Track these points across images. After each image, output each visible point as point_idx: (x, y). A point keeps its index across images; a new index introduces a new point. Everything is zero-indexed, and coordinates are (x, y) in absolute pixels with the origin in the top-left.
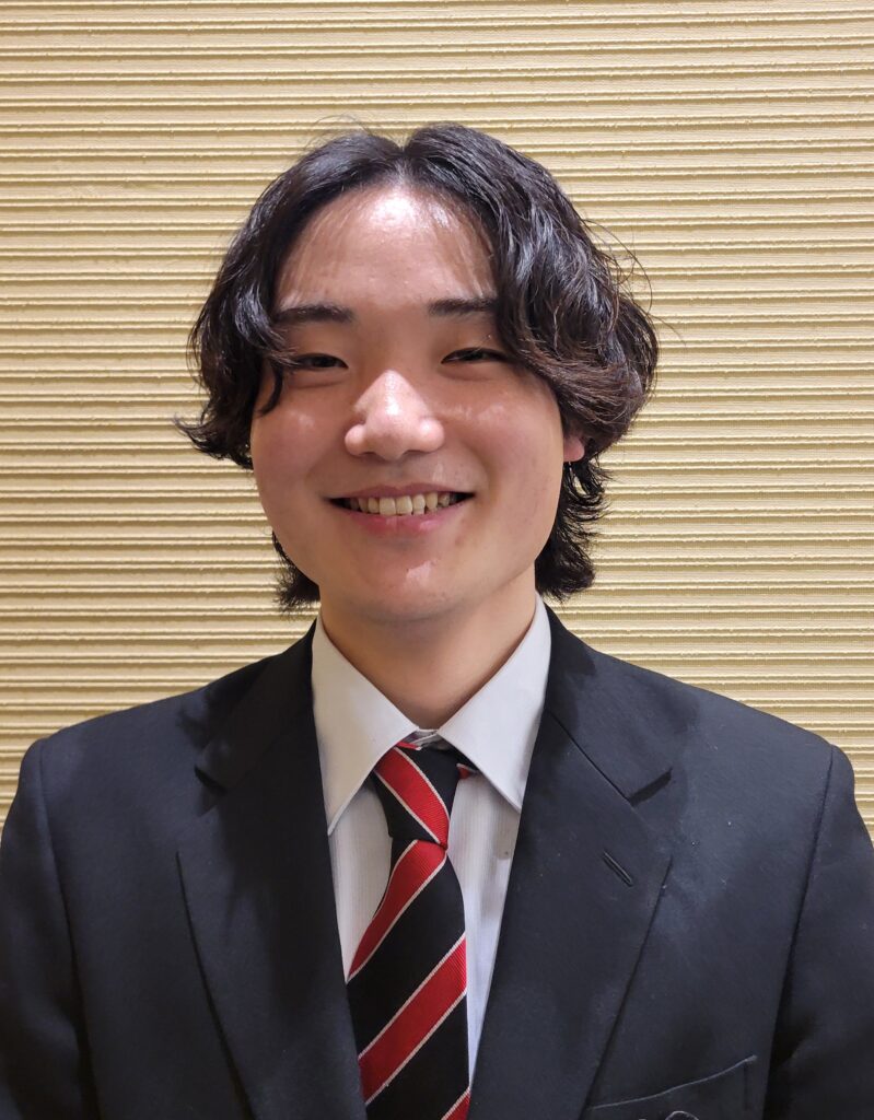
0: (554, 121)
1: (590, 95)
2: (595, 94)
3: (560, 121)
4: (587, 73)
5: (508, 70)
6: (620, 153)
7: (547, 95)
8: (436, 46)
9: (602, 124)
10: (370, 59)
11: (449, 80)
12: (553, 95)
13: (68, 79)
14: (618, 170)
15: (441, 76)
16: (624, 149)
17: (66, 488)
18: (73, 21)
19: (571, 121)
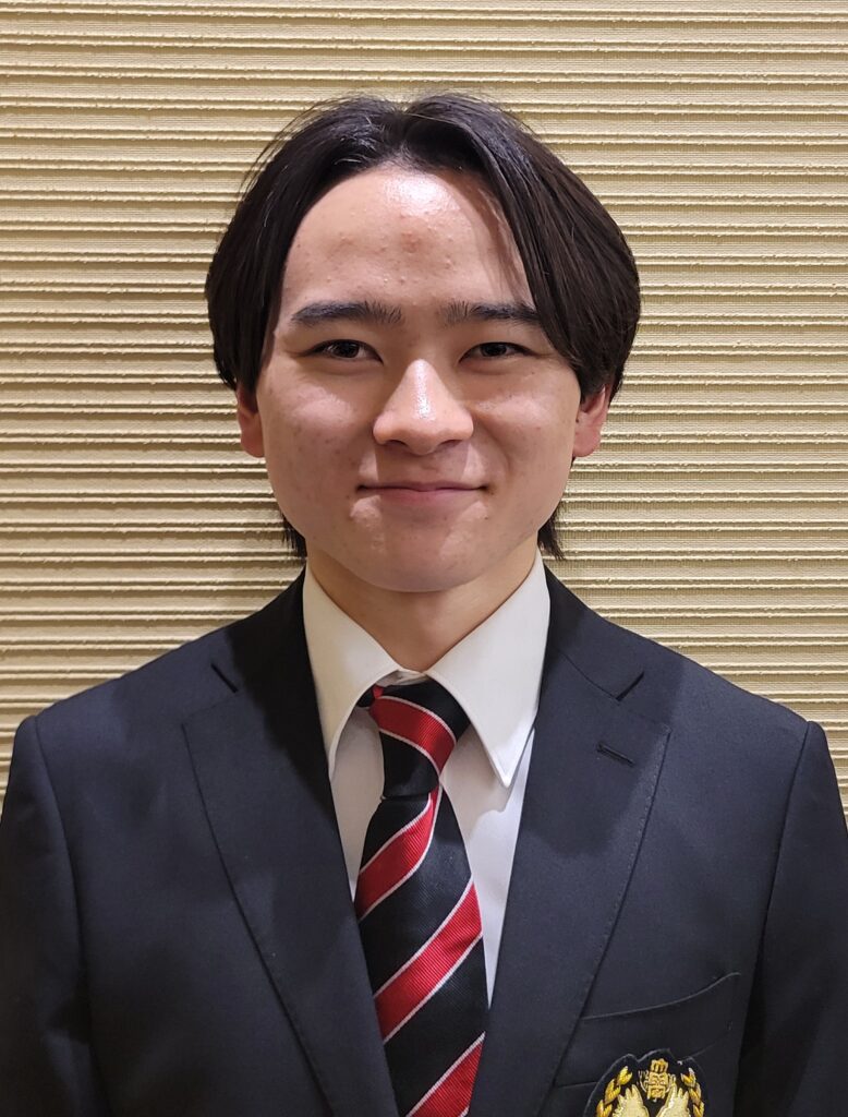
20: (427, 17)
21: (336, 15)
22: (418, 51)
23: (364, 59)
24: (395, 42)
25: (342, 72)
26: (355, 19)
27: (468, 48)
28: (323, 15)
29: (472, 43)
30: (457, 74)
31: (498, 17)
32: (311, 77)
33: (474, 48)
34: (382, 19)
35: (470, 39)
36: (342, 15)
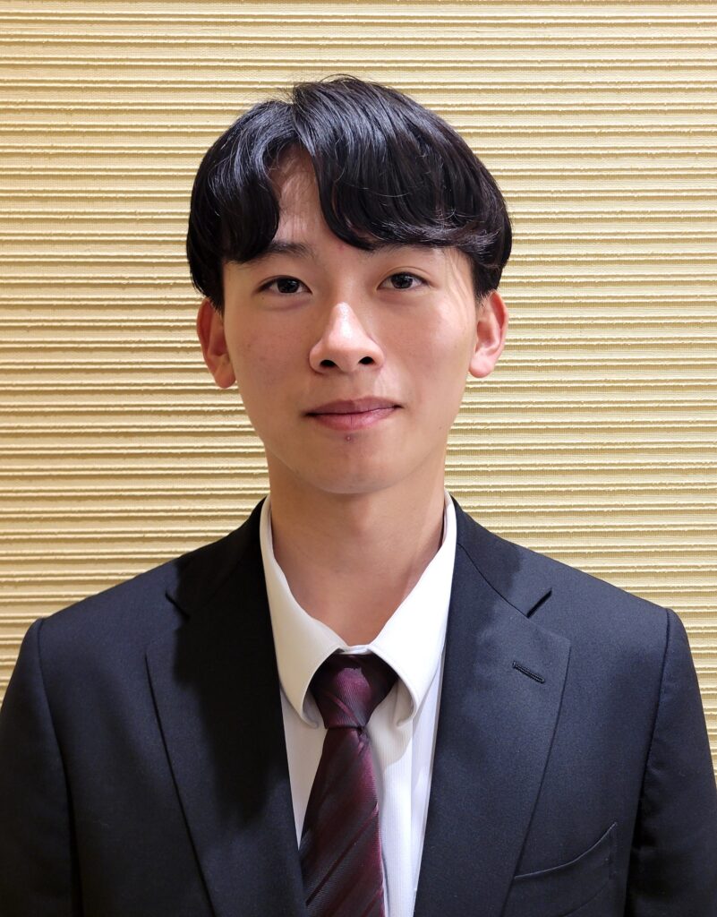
0: (638, 126)
1: (668, 104)
2: (673, 104)
3: (642, 127)
4: (666, 86)
5: (598, 83)
6: (694, 154)
7: (632, 104)
8: (537, 61)
9: (678, 129)
10: (478, 72)
11: (547, 91)
12: (637, 105)
13: (214, 86)
14: (692, 169)
15: (540, 87)
16: (697, 151)
17: (207, 444)
18: (218, 35)
19: (652, 126)
20: (625, 280)
21: (563, 280)
22: (619, 303)
23: (582, 309)
24: (604, 298)
25: (567, 319)
26: (576, 283)
27: (654, 300)
28: (555, 280)
29: (657, 297)
30: (646, 318)
31: (674, 279)
32: (545, 322)
33: (658, 300)
34: (594, 282)
35: (655, 294)
36: (567, 280)
